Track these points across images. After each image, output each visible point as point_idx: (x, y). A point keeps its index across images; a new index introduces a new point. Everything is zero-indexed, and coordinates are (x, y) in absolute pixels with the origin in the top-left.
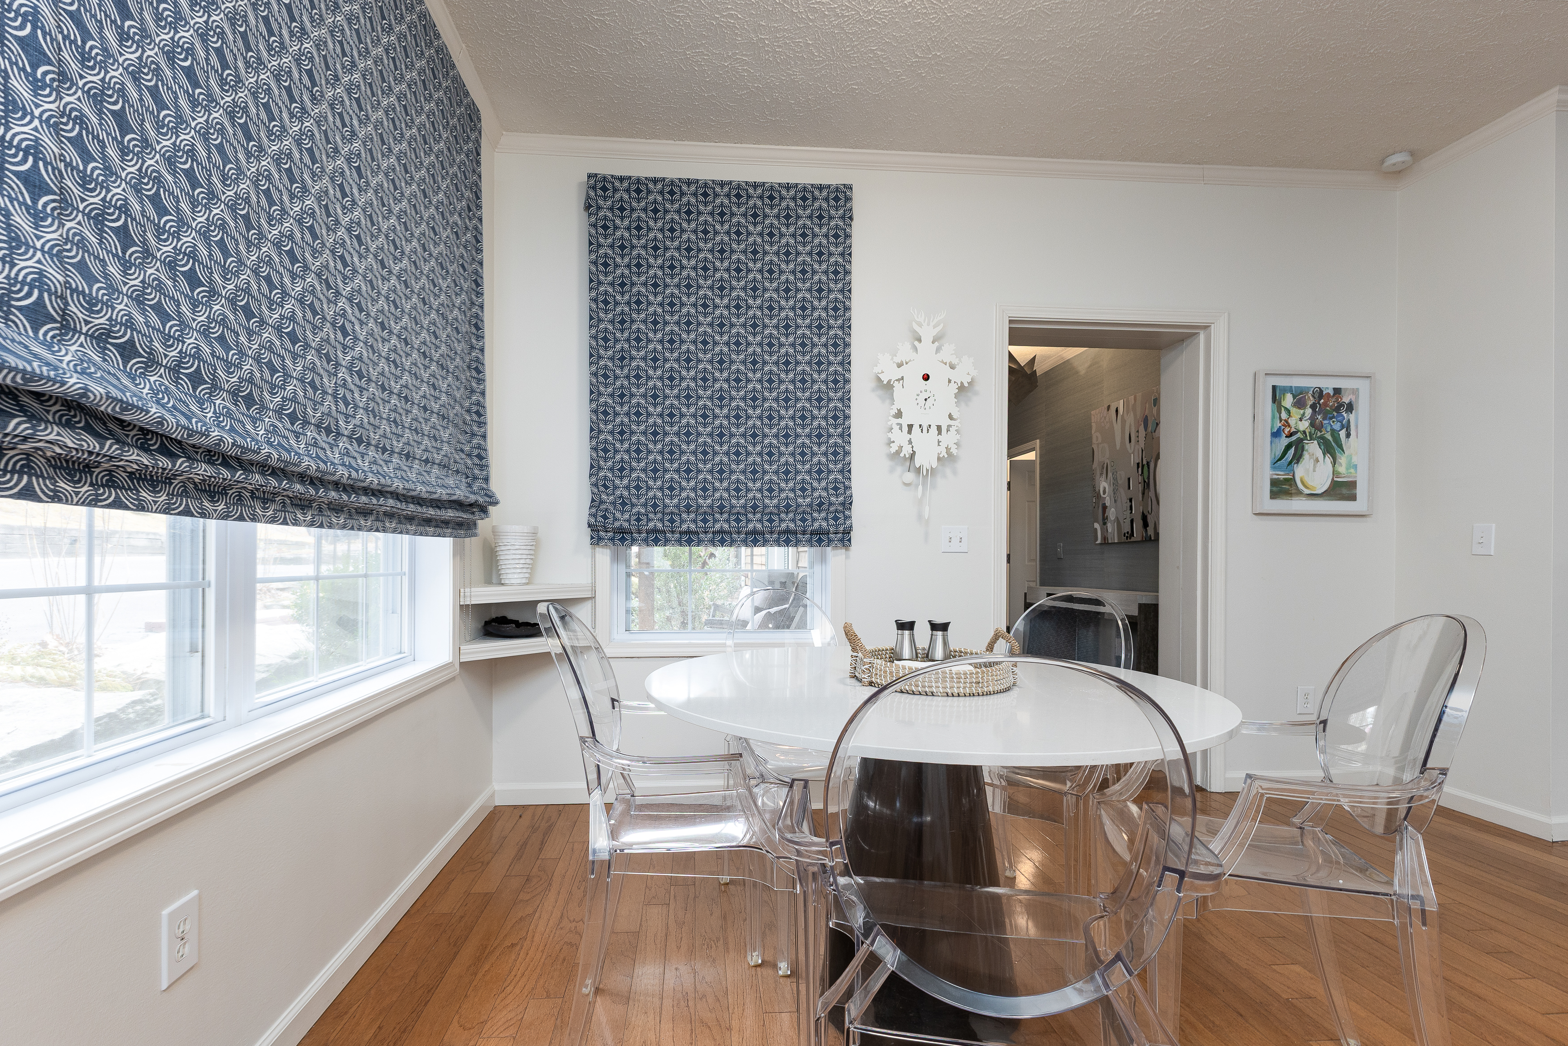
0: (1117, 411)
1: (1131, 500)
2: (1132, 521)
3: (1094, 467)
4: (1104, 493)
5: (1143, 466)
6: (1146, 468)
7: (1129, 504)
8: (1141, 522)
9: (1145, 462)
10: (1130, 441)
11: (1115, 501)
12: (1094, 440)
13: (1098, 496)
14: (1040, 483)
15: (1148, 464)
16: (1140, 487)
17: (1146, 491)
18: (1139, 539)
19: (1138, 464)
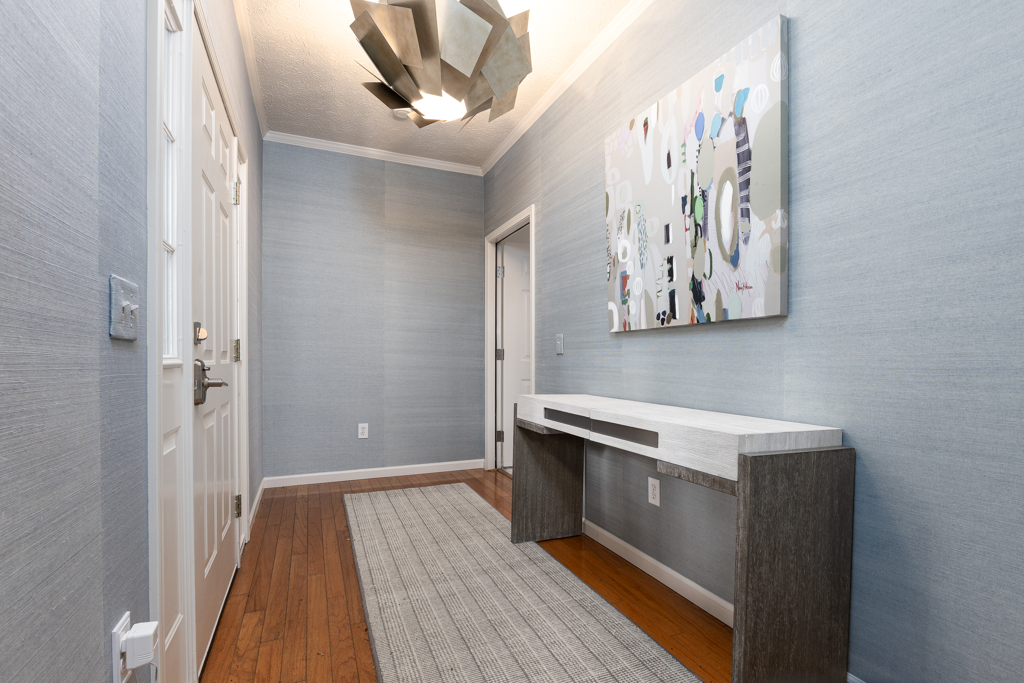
0: (646, 124)
1: (670, 260)
2: (672, 295)
3: (608, 220)
4: (624, 255)
5: (693, 200)
6: (699, 203)
7: (667, 267)
8: (690, 295)
9: (697, 193)
10: (669, 165)
11: (642, 266)
12: (609, 181)
13: (615, 262)
14: (536, 259)
15: (704, 194)
16: (690, 236)
17: (700, 241)
18: (687, 322)
19: (684, 199)
